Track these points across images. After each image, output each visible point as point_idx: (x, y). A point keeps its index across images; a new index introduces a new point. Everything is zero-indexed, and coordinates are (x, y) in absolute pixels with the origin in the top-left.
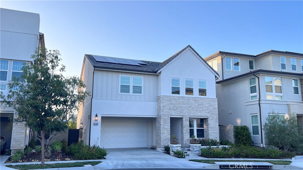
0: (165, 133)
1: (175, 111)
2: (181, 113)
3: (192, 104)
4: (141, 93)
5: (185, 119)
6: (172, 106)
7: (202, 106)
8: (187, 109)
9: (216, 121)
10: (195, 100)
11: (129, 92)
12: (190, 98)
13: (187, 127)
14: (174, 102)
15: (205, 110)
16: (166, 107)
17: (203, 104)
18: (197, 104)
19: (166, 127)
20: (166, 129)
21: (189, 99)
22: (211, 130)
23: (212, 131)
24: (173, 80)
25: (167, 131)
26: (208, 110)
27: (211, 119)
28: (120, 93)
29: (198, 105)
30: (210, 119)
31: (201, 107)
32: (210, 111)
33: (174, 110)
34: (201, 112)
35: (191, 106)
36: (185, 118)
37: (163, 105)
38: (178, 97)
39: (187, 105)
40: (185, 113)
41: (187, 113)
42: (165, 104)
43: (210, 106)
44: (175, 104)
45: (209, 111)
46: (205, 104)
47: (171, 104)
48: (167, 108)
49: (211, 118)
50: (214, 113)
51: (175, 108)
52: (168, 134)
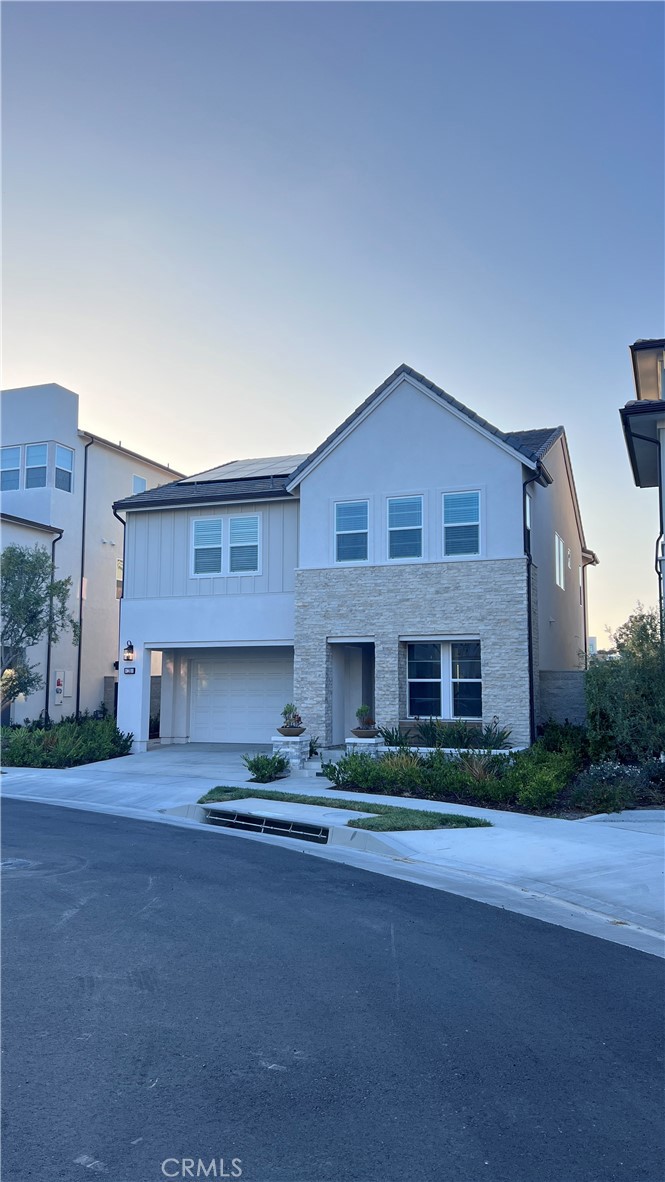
0: (306, 698)
1: (345, 621)
2: (369, 627)
3: (412, 591)
4: (255, 568)
5: (381, 648)
6: (335, 603)
7: (451, 594)
8: (390, 610)
9: (517, 650)
10: (426, 574)
11: (219, 570)
12: (403, 568)
13: (387, 676)
14: (341, 589)
15: (469, 609)
16: (313, 607)
17: (457, 588)
18: (433, 590)
19: (311, 678)
20: (311, 683)
21: (401, 573)
22: (494, 686)
23: (496, 691)
24: (343, 511)
25: (316, 690)
26: (480, 607)
27: (494, 644)
28: (192, 574)
29: (437, 592)
30: (489, 642)
31: (451, 598)
32: (490, 614)
33: (342, 616)
34: (446, 618)
35: (408, 600)
36: (382, 643)
37: (300, 604)
38: (356, 568)
39: (394, 595)
40: (382, 627)
41: (390, 626)
42: (309, 600)
43: (489, 591)
44: (344, 596)
45: (484, 612)
46: (468, 587)
47: (331, 596)
48: (317, 613)
49: (493, 639)
50: (506, 620)
51: (344, 610)
52: (318, 702)
